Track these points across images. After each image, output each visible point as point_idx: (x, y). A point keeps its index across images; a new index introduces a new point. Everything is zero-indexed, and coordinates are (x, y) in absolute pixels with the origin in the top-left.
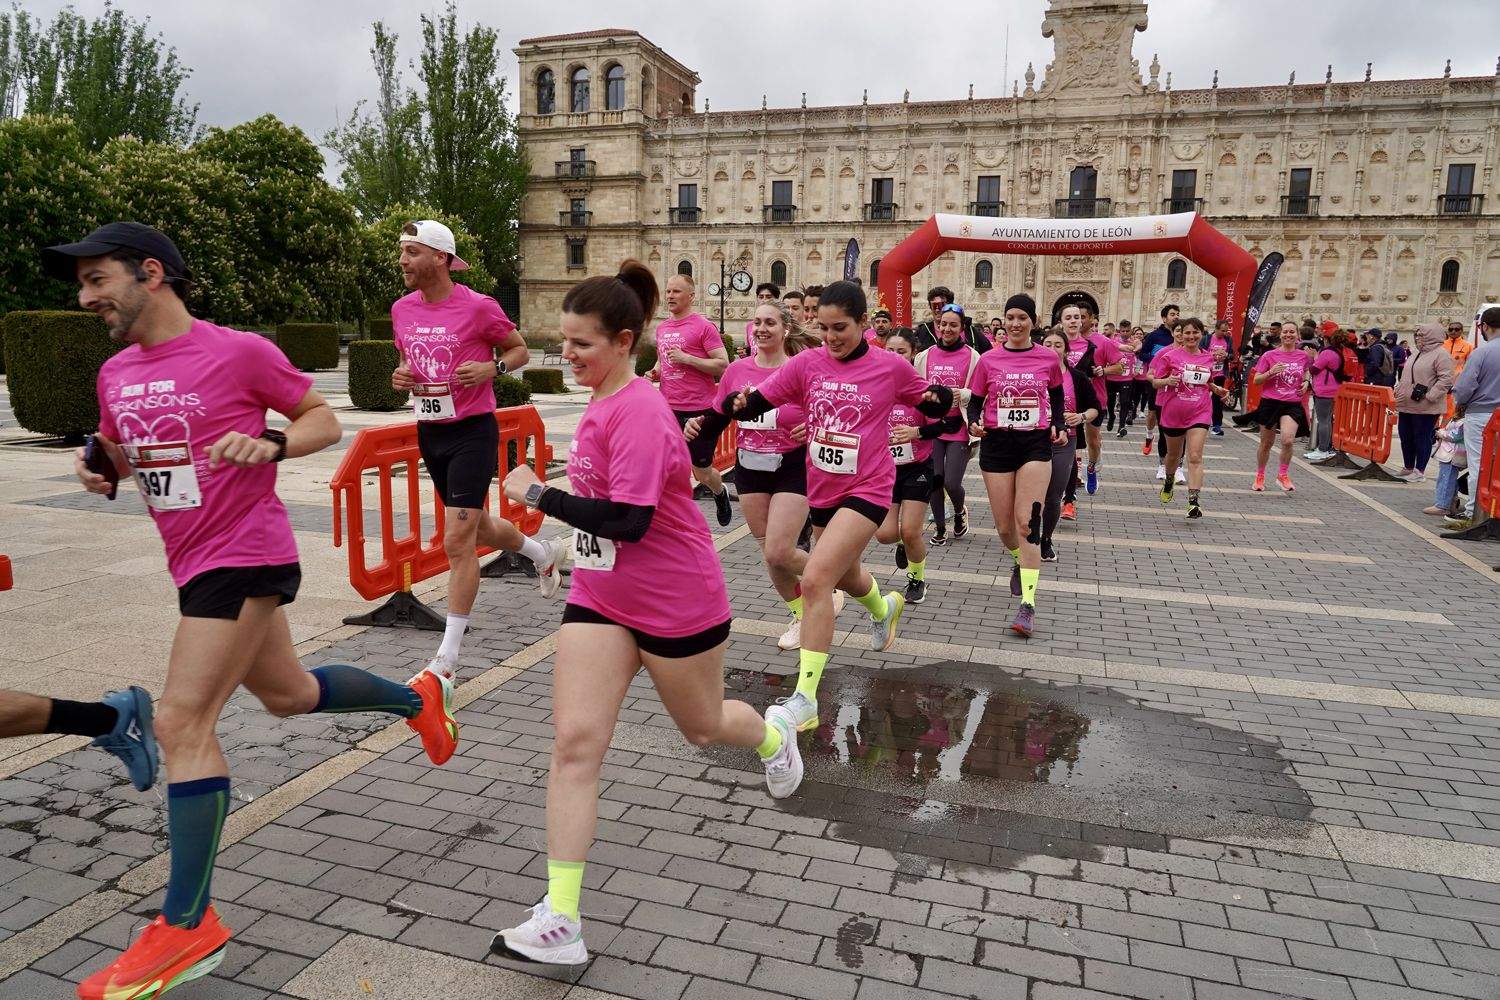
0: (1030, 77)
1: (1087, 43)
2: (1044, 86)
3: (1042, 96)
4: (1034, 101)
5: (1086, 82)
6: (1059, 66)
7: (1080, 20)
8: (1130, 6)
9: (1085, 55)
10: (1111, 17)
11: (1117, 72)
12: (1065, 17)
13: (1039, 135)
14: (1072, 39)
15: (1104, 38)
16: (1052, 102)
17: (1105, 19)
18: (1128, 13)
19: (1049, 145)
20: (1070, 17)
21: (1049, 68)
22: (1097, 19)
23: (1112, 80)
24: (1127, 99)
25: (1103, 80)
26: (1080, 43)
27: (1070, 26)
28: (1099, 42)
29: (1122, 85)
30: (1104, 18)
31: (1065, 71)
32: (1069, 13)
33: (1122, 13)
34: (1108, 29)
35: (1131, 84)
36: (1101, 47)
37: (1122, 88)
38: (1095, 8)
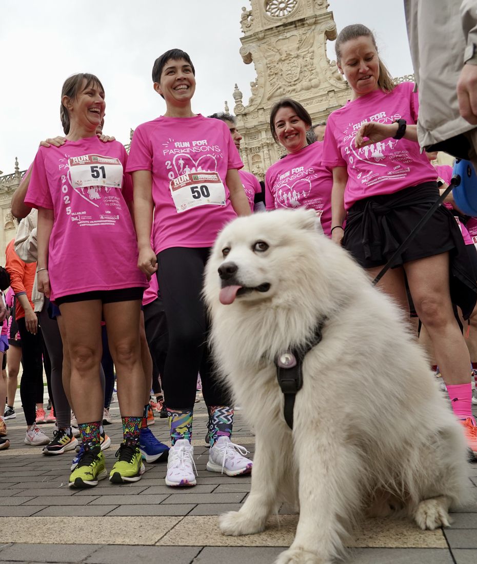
0: (238, 96)
1: (283, 57)
2: (252, 100)
3: (252, 109)
4: (245, 115)
5: (291, 88)
6: (262, 81)
7: (273, 40)
8: (316, 17)
9: (284, 67)
10: (301, 31)
11: (317, 74)
12: (259, 39)
13: (255, 144)
14: (269, 56)
15: (299, 48)
16: (261, 112)
17: (297, 33)
18: (315, 23)
19: (265, 150)
20: (263, 38)
21: (253, 85)
22: (288, 35)
23: (314, 82)
24: (331, 94)
25: (305, 83)
26: (278, 57)
27: (265, 46)
28: (294, 54)
29: (323, 85)
30: (295, 32)
31: (268, 84)
32: (261, 35)
33: (309, 25)
34: (300, 41)
35: (333, 81)
36: (298, 57)
37: (325, 86)
38: (285, 25)
